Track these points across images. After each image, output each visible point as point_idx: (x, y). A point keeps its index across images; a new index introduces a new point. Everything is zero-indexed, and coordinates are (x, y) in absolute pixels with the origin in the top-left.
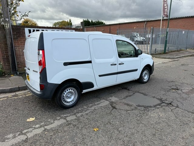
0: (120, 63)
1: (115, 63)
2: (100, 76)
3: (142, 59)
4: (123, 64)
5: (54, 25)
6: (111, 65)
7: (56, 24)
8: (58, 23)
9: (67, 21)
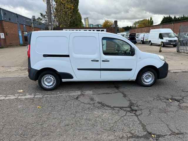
0: (104, 60)
1: (97, 60)
2: (79, 69)
3: (140, 58)
4: (109, 61)
5: (134, 24)
6: (92, 61)
7: (136, 23)
8: (138, 22)
9: (148, 19)
